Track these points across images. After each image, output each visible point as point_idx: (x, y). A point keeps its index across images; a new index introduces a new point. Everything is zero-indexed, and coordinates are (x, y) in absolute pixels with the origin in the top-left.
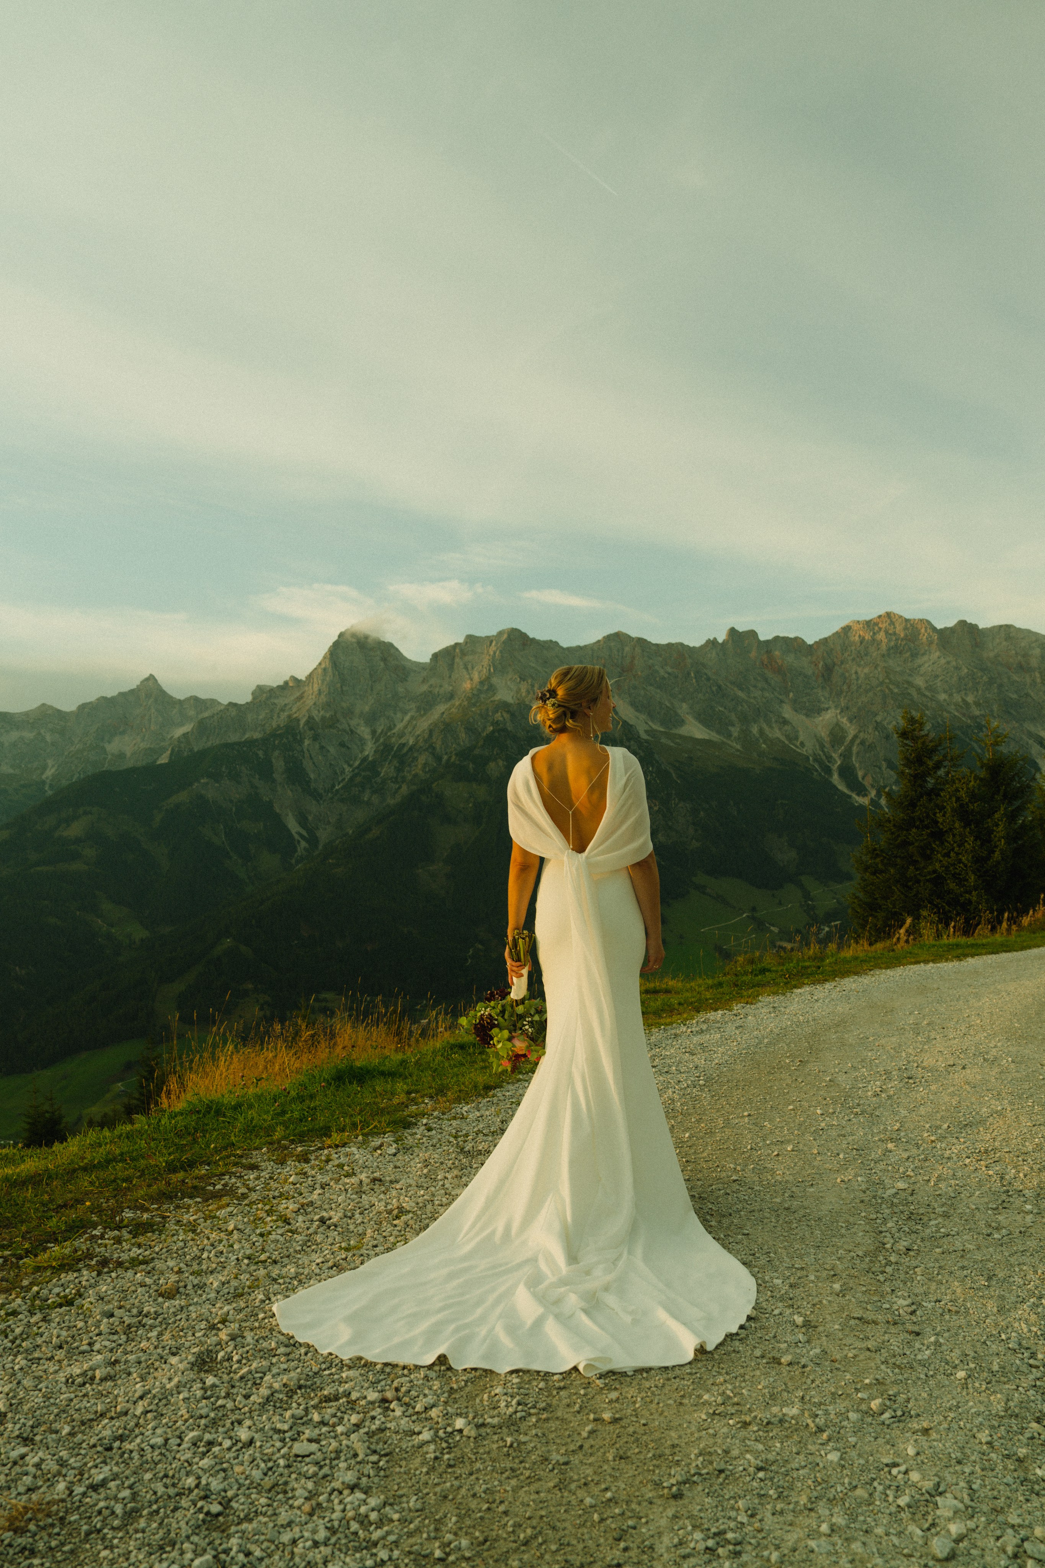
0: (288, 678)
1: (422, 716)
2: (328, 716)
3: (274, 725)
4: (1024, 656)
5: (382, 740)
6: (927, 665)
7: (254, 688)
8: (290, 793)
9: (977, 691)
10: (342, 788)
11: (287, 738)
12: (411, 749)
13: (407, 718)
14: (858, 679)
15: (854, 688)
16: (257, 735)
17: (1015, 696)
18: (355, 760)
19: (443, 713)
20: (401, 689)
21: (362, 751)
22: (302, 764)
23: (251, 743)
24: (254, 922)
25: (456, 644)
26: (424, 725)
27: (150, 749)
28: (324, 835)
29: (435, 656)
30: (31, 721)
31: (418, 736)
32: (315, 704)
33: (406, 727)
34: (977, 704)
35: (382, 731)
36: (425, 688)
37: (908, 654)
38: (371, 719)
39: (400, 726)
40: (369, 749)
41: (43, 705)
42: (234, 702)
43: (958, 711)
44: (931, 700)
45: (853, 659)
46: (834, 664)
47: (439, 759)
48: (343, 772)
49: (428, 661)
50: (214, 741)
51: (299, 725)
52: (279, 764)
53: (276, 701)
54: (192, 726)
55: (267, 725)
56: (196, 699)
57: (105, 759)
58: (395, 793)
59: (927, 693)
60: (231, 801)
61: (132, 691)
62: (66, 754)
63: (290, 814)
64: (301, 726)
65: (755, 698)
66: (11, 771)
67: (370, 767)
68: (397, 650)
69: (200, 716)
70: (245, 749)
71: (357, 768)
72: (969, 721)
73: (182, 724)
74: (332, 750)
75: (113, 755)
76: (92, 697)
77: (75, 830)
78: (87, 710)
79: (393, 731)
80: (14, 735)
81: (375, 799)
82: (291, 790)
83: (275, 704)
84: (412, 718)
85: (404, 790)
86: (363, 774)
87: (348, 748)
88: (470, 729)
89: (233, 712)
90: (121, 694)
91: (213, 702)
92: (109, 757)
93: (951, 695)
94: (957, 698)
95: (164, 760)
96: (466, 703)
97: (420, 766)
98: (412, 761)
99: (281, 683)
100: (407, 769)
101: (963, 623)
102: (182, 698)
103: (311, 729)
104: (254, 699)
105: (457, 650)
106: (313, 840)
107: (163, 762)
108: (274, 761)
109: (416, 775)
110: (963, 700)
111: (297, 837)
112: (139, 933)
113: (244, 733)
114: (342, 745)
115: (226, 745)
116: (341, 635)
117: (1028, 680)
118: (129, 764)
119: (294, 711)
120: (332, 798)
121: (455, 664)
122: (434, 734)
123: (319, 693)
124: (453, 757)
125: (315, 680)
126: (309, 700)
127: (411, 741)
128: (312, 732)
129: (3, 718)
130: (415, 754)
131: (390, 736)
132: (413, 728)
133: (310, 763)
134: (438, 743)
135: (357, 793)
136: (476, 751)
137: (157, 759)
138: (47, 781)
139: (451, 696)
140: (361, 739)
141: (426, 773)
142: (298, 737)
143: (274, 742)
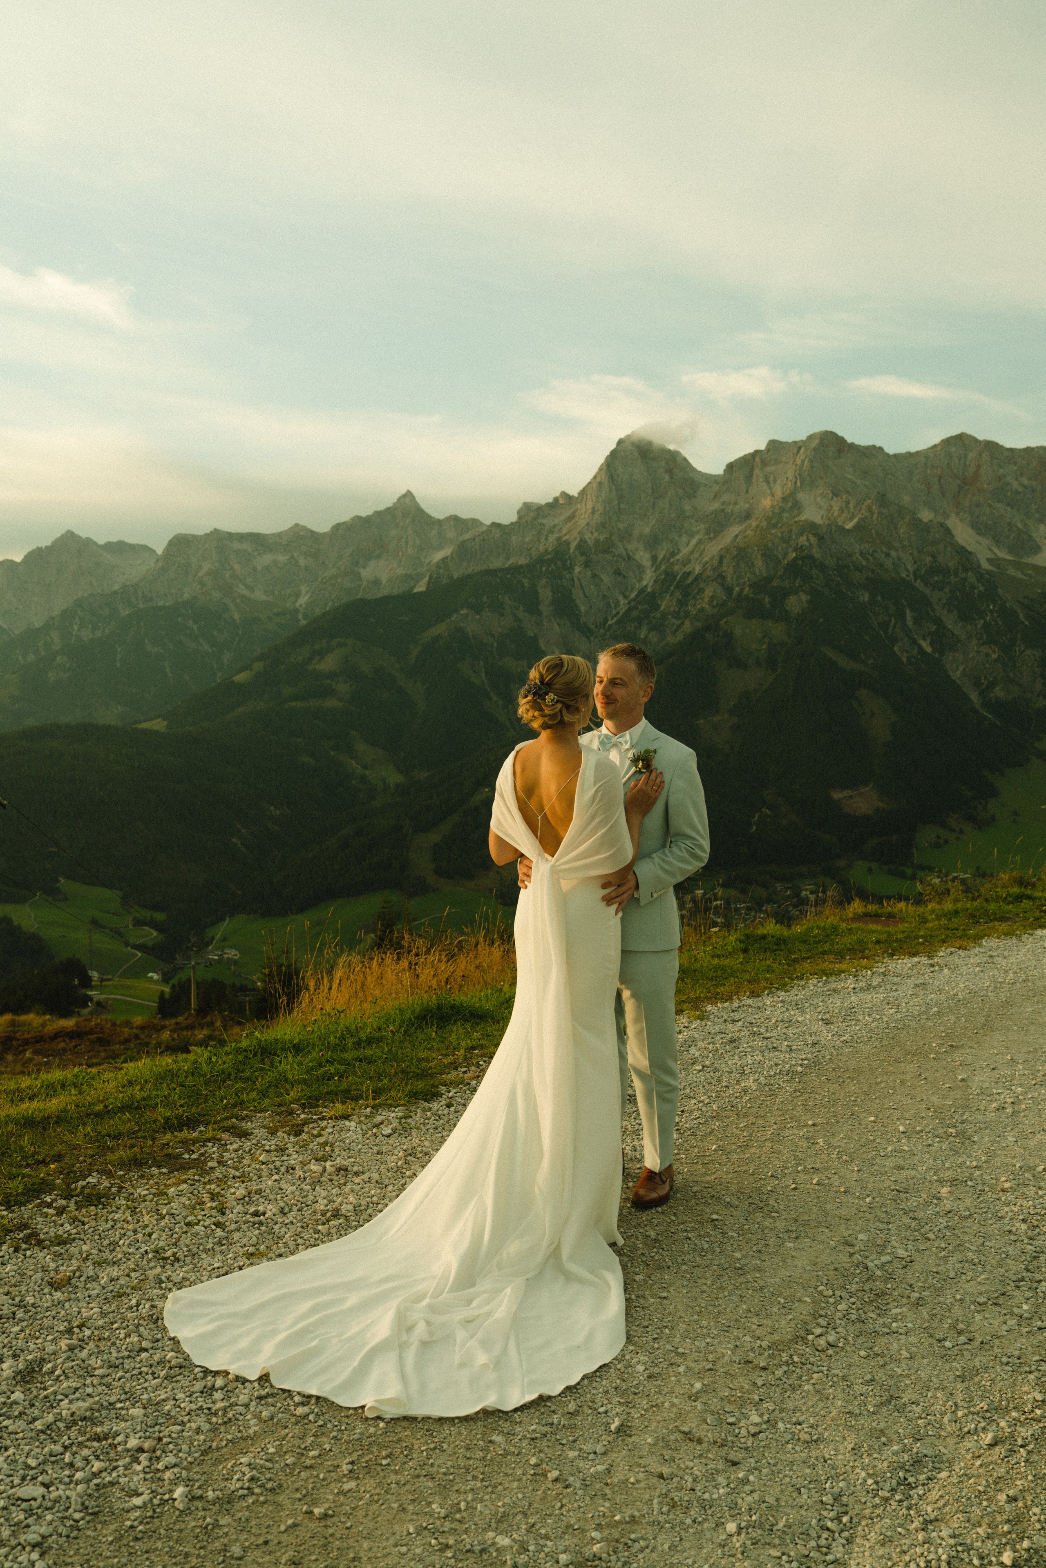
0: (558, 495)
1: (711, 539)
2: (602, 538)
3: (542, 548)
5: (663, 567)
7: (520, 505)
8: (556, 627)
10: (616, 623)
11: (556, 565)
12: (696, 579)
13: (694, 541)
16: (523, 561)
18: (632, 589)
19: (736, 536)
20: (687, 508)
21: (640, 580)
22: (571, 593)
23: (516, 570)
25: (757, 452)
26: (713, 549)
27: (406, 575)
29: (730, 467)
30: (285, 543)
31: (706, 563)
32: (588, 524)
33: (692, 552)
35: (665, 556)
36: (716, 505)
38: (652, 542)
39: (685, 551)
40: (648, 579)
41: (297, 525)
42: (498, 522)
47: (729, 590)
48: (617, 604)
49: (722, 472)
50: (473, 568)
51: (569, 548)
52: (546, 594)
53: (544, 521)
54: (451, 550)
55: (534, 549)
56: (455, 519)
57: (360, 586)
58: (676, 630)
60: (493, 636)
61: (388, 510)
62: (320, 580)
64: (572, 551)
66: (264, 598)
67: (649, 599)
68: (685, 459)
69: (461, 539)
70: (508, 576)
71: (634, 600)
73: (440, 547)
74: (606, 578)
75: (367, 581)
76: (346, 517)
77: (329, 663)
78: (342, 530)
79: (678, 557)
80: (267, 559)
81: (653, 636)
82: (559, 624)
83: (542, 524)
84: (700, 542)
85: (687, 626)
86: (641, 607)
87: (624, 577)
88: (768, 555)
89: (497, 534)
90: (378, 514)
91: (475, 522)
92: (364, 583)
95: (421, 587)
96: (764, 524)
97: (706, 600)
98: (698, 593)
99: (551, 500)
100: (692, 602)
102: (441, 517)
103: (583, 554)
104: (520, 518)
105: (757, 459)
107: (420, 590)
108: (540, 590)
109: (702, 610)
112: (395, 778)
113: (508, 559)
114: (618, 573)
115: (489, 572)
116: (620, 442)
118: (385, 592)
119: (564, 531)
120: (605, 634)
121: (755, 477)
122: (725, 561)
123: (594, 511)
124: (747, 589)
125: (589, 497)
126: (582, 520)
127: (698, 569)
128: (584, 557)
129: (256, 539)
130: (702, 585)
131: (673, 564)
132: (701, 554)
133: (581, 593)
134: (729, 573)
135: (633, 629)
136: (775, 583)
137: (414, 586)
138: (301, 609)
139: (748, 516)
140: (640, 567)
141: (714, 607)
142: (568, 563)
143: (541, 569)
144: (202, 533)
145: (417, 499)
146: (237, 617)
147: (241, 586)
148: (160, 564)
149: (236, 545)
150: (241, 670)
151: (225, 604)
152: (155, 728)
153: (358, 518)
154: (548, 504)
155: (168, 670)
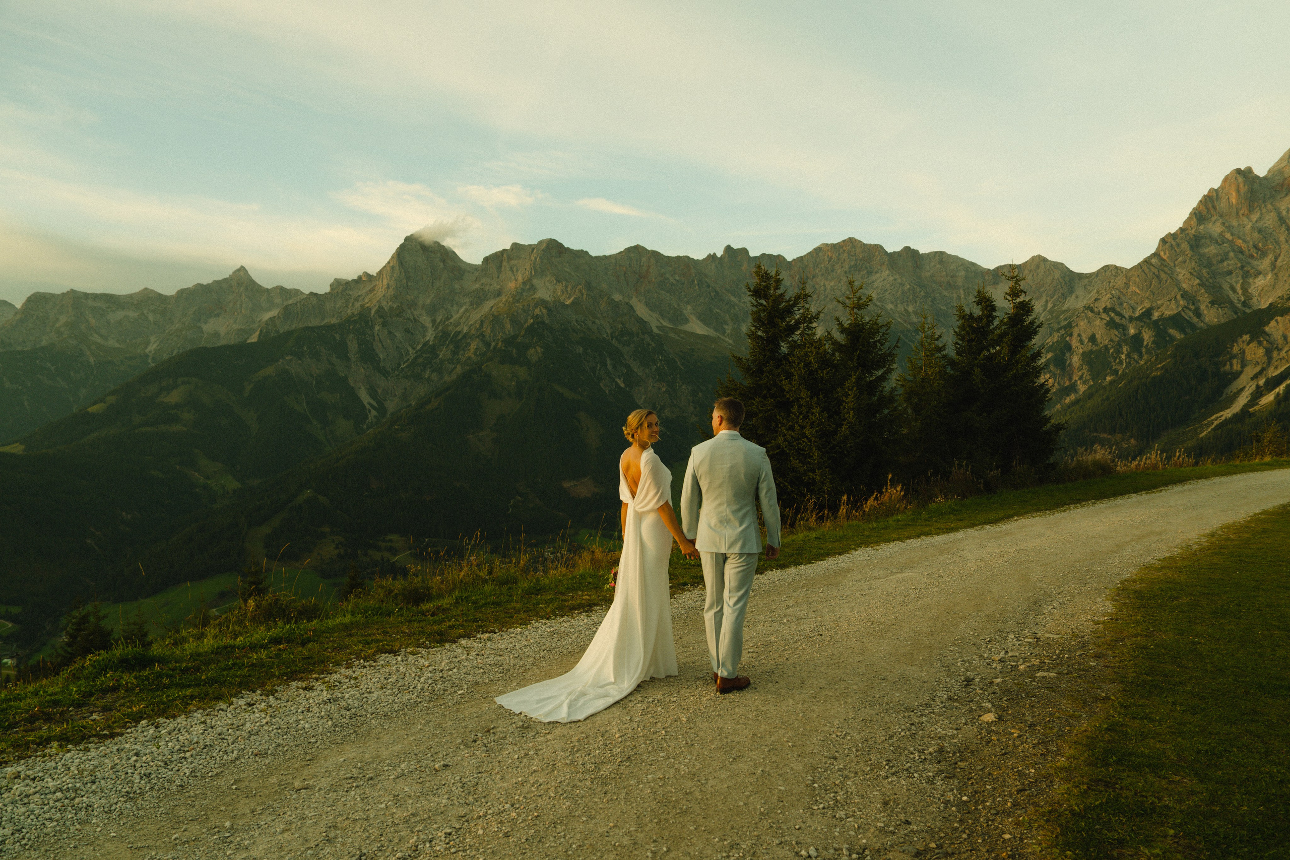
0: (362, 274)
1: (475, 309)
2: (395, 306)
3: (349, 312)
4: (952, 277)
5: (440, 328)
6: (878, 281)
7: (332, 281)
8: (362, 370)
9: (916, 302)
10: (406, 367)
11: (361, 324)
12: (465, 336)
13: (462, 310)
14: (825, 291)
15: (822, 297)
16: (334, 321)
17: (944, 308)
18: (418, 343)
19: (492, 307)
20: (457, 286)
21: (424, 336)
22: (372, 345)
23: (330, 327)
24: (330, 477)
25: (504, 250)
26: (476, 316)
27: (241, 329)
28: (391, 406)
29: (486, 259)
30: (135, 302)
31: (471, 325)
32: (384, 296)
33: (461, 318)
34: (916, 313)
35: (441, 320)
36: (477, 286)
37: (865, 272)
38: (432, 310)
39: (456, 317)
40: (430, 336)
41: (146, 289)
42: (314, 292)
43: (900, 318)
44: (881, 308)
45: (822, 275)
46: (808, 278)
47: (488, 345)
48: (408, 354)
49: (480, 263)
50: (296, 325)
51: (370, 313)
52: (353, 346)
53: (351, 293)
54: (277, 312)
55: (343, 313)
56: (281, 289)
57: (201, 337)
58: (452, 372)
59: (879, 304)
60: (312, 376)
61: (225, 280)
62: (167, 332)
63: (362, 387)
64: (372, 315)
65: (744, 303)
66: (117, 345)
67: (431, 350)
68: (455, 254)
69: (286, 303)
70: (324, 332)
71: (420, 350)
72: (909, 326)
73: (269, 310)
74: (398, 335)
75: (208, 334)
76: (189, 284)
77: (174, 397)
78: (184, 295)
79: (452, 320)
80: (120, 314)
81: (435, 376)
82: (364, 368)
83: (350, 295)
84: (466, 310)
85: (459, 370)
86: (424, 356)
87: (412, 334)
88: (514, 321)
89: (314, 301)
90: (216, 282)
91: (297, 292)
92: (205, 335)
93: (896, 305)
94: (901, 308)
95: (254, 339)
96: (511, 299)
97: (472, 350)
98: (466, 347)
99: (356, 278)
100: (462, 352)
101: (907, 249)
102: (270, 287)
103: (381, 317)
104: (332, 289)
105: (505, 256)
106: (382, 410)
107: (253, 341)
108: (348, 341)
109: (469, 358)
110: (905, 310)
111: (368, 406)
112: (232, 484)
113: (323, 319)
114: (407, 331)
115: (307, 329)
116: (407, 239)
117: (955, 296)
118: (223, 342)
119: (366, 301)
120: (399, 375)
121: (503, 268)
122: (485, 326)
123: (388, 287)
124: (500, 343)
125: (384, 276)
126: (380, 292)
127: (465, 330)
128: (382, 320)
129: (109, 299)
130: (469, 341)
131: (448, 325)
132: (467, 319)
133: (380, 345)
134: (488, 332)
135: (419, 371)
136: (519, 339)
137: (248, 338)
138: (150, 355)
139: (499, 294)
140: (423, 327)
141: (478, 356)
142: (370, 324)
143: (349, 326)
144: (58, 291)
145: (249, 273)
146: (92, 360)
147: (95, 335)
148: (18, 317)
149: (91, 303)
150: (94, 404)
151: (81, 350)
152: (13, 451)
153: (201, 285)
154: (353, 280)
155: (26, 404)
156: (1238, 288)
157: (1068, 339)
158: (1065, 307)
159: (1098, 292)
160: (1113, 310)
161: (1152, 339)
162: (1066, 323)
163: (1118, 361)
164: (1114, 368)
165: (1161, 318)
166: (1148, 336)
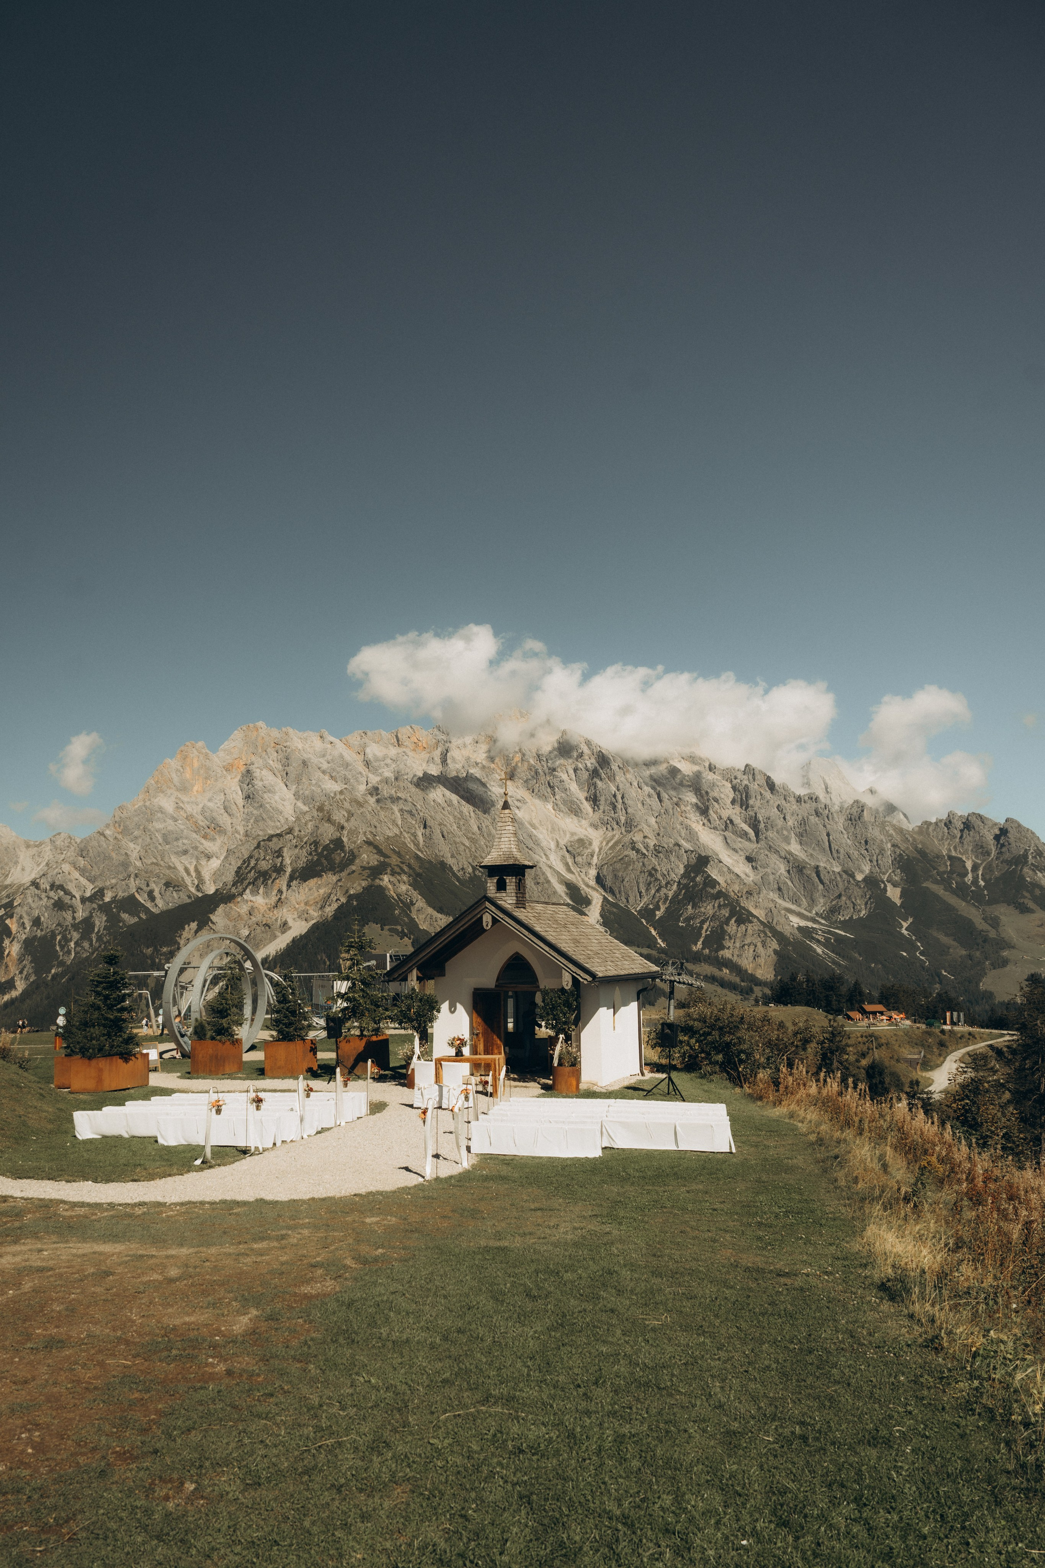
156: (192, 869)
157: (8, 922)
158: (8, 881)
159: (47, 864)
160: (61, 887)
161: (103, 924)
162: (8, 900)
163: (66, 949)
164: (61, 958)
165: (114, 900)
166: (100, 921)
